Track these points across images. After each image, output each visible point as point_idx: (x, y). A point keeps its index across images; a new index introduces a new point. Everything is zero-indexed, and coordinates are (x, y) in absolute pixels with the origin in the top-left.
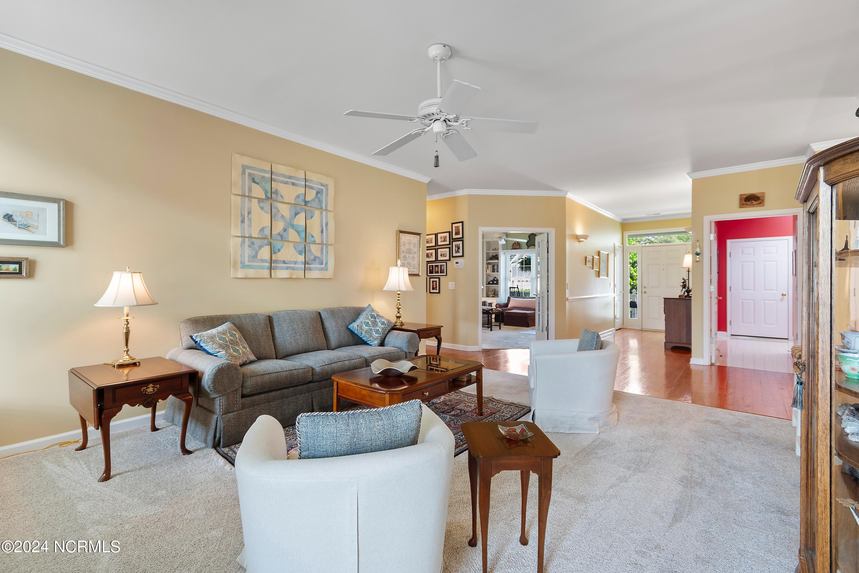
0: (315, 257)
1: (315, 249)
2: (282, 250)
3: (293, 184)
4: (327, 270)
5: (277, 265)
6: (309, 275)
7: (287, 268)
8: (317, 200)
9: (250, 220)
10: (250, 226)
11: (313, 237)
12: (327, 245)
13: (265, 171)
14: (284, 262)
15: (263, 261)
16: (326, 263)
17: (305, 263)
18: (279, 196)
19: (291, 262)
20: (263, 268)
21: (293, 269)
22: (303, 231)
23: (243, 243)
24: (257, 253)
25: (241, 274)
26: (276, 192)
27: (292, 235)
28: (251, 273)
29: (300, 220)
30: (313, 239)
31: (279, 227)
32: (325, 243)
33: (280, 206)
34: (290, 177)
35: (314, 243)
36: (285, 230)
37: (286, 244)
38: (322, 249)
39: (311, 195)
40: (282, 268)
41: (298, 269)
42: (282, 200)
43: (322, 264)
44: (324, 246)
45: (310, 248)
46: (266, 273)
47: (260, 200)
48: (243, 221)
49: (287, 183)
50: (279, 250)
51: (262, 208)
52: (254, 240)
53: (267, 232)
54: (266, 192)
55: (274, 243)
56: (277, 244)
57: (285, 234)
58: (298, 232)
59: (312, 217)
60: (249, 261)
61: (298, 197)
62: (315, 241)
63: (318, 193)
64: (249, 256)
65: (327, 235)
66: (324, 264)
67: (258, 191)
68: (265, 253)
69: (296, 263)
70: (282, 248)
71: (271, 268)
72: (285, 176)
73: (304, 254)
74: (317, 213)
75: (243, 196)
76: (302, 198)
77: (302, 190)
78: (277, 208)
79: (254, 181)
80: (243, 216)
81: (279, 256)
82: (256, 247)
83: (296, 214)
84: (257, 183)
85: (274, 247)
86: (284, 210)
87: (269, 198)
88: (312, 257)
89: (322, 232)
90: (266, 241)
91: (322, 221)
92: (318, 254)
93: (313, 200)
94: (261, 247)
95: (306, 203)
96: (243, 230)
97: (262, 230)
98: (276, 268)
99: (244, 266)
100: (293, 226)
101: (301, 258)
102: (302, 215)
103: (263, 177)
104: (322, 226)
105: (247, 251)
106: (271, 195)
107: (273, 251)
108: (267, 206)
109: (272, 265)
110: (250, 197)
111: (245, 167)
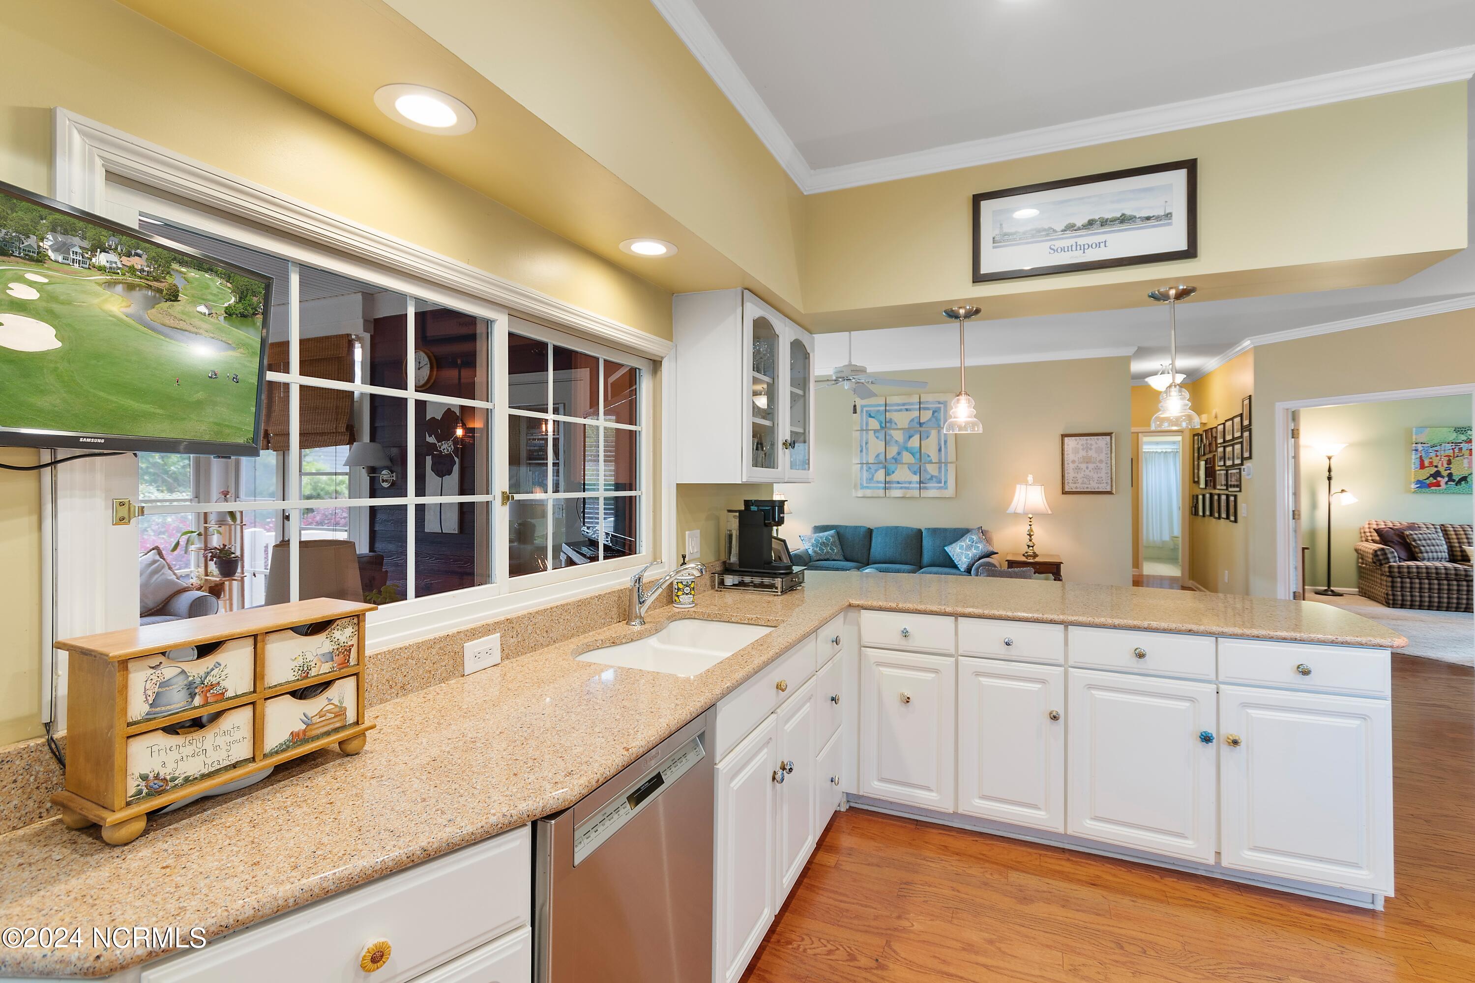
0: (932, 476)
1: (932, 469)
2: (896, 472)
3: (907, 410)
4: (946, 488)
5: (892, 485)
6: (925, 494)
7: (901, 488)
8: (934, 420)
9: (867, 449)
10: (867, 454)
11: (929, 456)
12: (946, 463)
13: (880, 405)
14: (898, 483)
15: (878, 482)
16: (945, 482)
17: (920, 482)
18: (893, 424)
19: (905, 482)
20: (879, 488)
21: (908, 488)
22: (917, 452)
23: (862, 468)
24: (873, 476)
25: (860, 493)
26: (891, 421)
27: (907, 457)
28: (868, 493)
29: (915, 442)
30: (929, 459)
31: (893, 451)
32: (943, 461)
33: (893, 432)
34: (904, 404)
35: (931, 462)
36: (899, 454)
37: (899, 466)
38: (940, 468)
39: (926, 416)
40: (896, 488)
41: (912, 488)
42: (896, 427)
43: (940, 482)
44: (943, 465)
45: (925, 467)
46: (881, 493)
47: (875, 431)
48: (861, 451)
49: (900, 410)
50: (893, 472)
51: (877, 438)
52: (870, 465)
53: (882, 457)
54: (881, 423)
55: (889, 466)
56: (891, 467)
57: (899, 457)
58: (913, 454)
59: (928, 437)
60: (866, 484)
61: (912, 420)
62: (931, 460)
63: (934, 412)
64: (867, 479)
65: (946, 453)
66: (943, 482)
67: (874, 424)
68: (880, 475)
69: (910, 483)
70: (896, 470)
71: (885, 488)
72: (898, 405)
73: (919, 474)
74: (934, 433)
75: (862, 430)
76: (916, 420)
77: (917, 413)
78: (891, 435)
79: (870, 416)
80: (861, 446)
81: (894, 477)
82: (873, 471)
83: (910, 437)
84: (873, 417)
85: (888, 470)
86: (898, 436)
87: (883, 427)
88: (929, 477)
89: (940, 450)
90: (881, 466)
91: (939, 440)
92: (936, 473)
93: (930, 420)
94: (876, 471)
95: (921, 424)
96: (861, 457)
97: (878, 456)
98: (890, 488)
99: (863, 487)
100: (907, 449)
101: (916, 478)
102: (917, 437)
103: (878, 411)
104: (940, 445)
105: (865, 475)
106: (886, 425)
107: (887, 474)
108: (881, 435)
109: (887, 485)
110: (867, 430)
111: (863, 407)
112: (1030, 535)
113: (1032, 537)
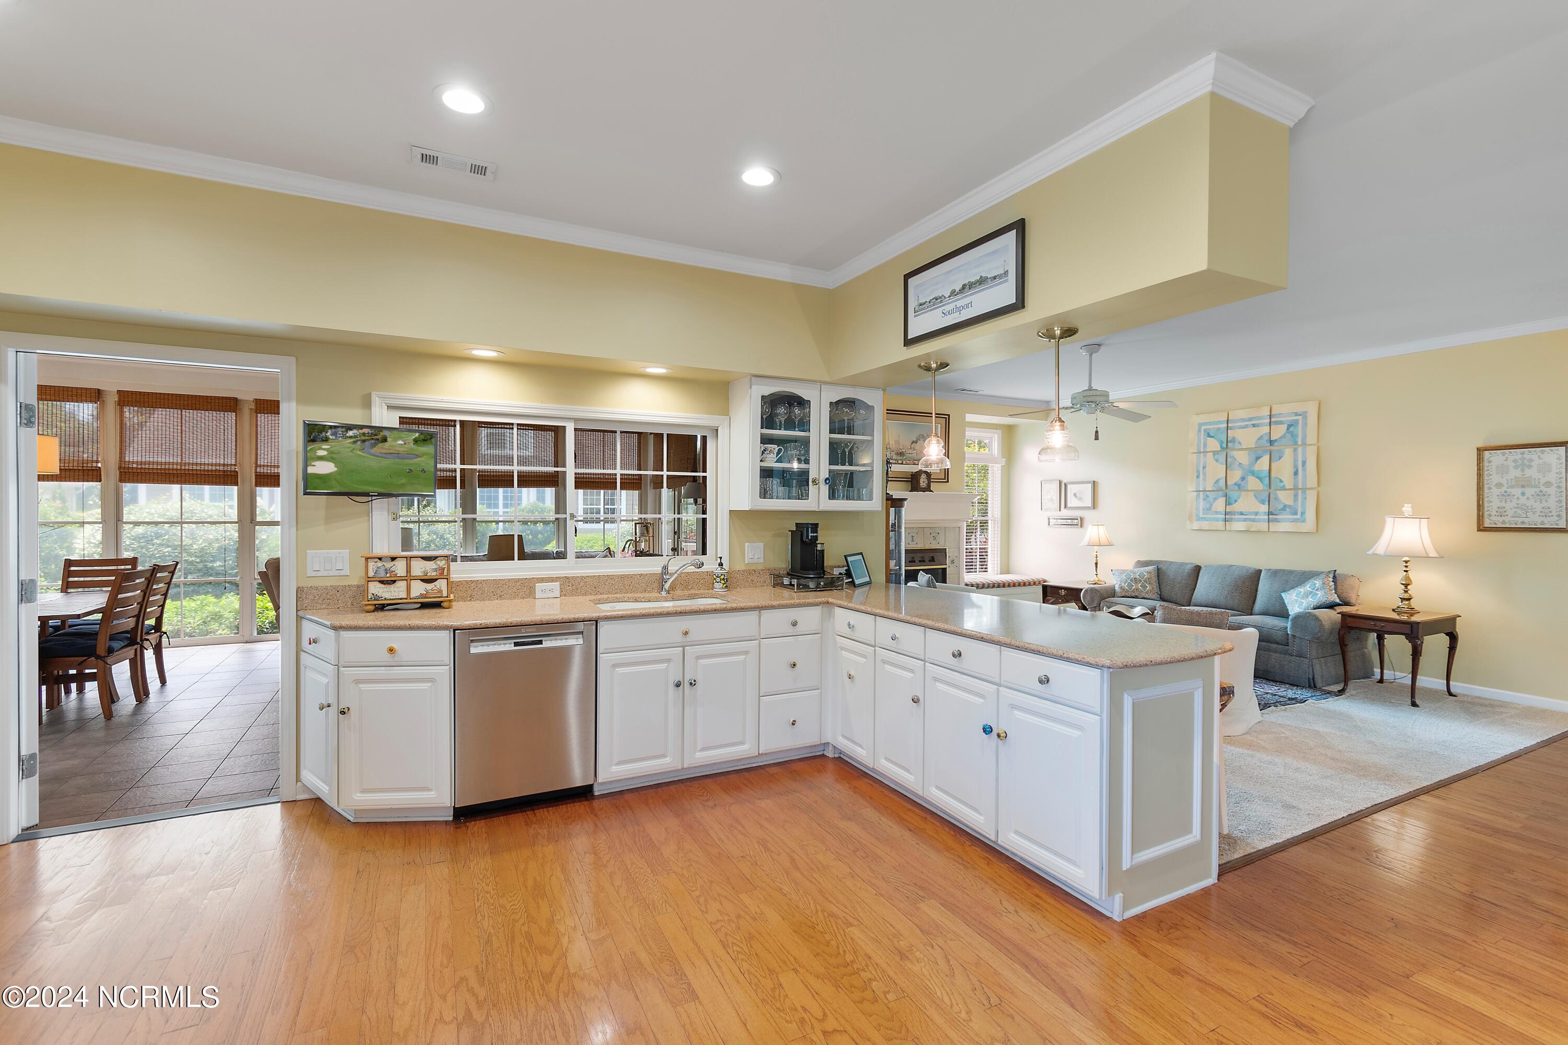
0: (1285, 506)
1: (1285, 497)
2: (1239, 501)
3: (1254, 426)
4: (1304, 521)
5: (1233, 517)
6: (1274, 527)
7: (1245, 520)
8: (1289, 436)
9: (1204, 474)
10: (1204, 480)
11: (1281, 481)
12: (1304, 490)
13: (1220, 422)
14: (1242, 514)
15: (1217, 513)
16: (1303, 513)
17: (1269, 513)
18: (1236, 443)
19: (1250, 513)
20: (1217, 520)
21: (1254, 520)
22: (1266, 477)
23: (1198, 496)
24: (1211, 505)
25: (1196, 525)
26: (1233, 440)
27: (1253, 483)
28: (1205, 525)
29: (1263, 464)
30: (1281, 484)
31: (1236, 476)
32: (1300, 487)
33: (1235, 453)
34: (1250, 420)
35: (1283, 489)
36: (1243, 479)
37: (1243, 493)
38: (1296, 496)
39: (1279, 431)
40: (1239, 520)
41: (1259, 521)
42: (1240, 447)
43: (1296, 514)
44: (1300, 491)
45: (1276, 495)
46: (1220, 525)
47: (1215, 453)
48: (1198, 477)
49: (1246, 426)
50: (1236, 501)
51: (1217, 461)
52: (1208, 493)
53: (1222, 483)
54: (1221, 443)
55: (1230, 493)
56: (1233, 495)
57: (1243, 483)
58: (1260, 479)
59: (1280, 458)
60: (1203, 514)
61: (1260, 438)
62: (1284, 486)
63: (1289, 426)
64: (1204, 509)
65: (1305, 477)
66: (1299, 514)
67: (1213, 445)
68: (1220, 504)
69: (1256, 513)
70: (1239, 498)
71: (1226, 520)
72: (1243, 420)
73: (1267, 503)
74: (1288, 452)
75: (1199, 452)
76: (1266, 438)
77: (1266, 429)
78: (1233, 457)
79: (1209, 436)
80: (1198, 471)
81: (1236, 507)
82: (1211, 499)
83: (1257, 458)
84: (1213, 437)
85: (1229, 498)
86: (1242, 457)
87: (1224, 448)
88: (1281, 506)
89: (1296, 473)
90: (1221, 493)
91: (1296, 460)
92: (1290, 502)
93: (1284, 436)
94: (1215, 499)
95: (1271, 442)
96: (1198, 484)
97: (1217, 481)
98: (1231, 520)
99: (1199, 519)
100: (1253, 473)
101: (1264, 508)
102: (1266, 458)
103: (1219, 429)
104: (1296, 467)
105: (1202, 504)
106: (1227, 445)
107: (1228, 503)
108: (1222, 458)
109: (1228, 517)
110: (1205, 452)
111: (1200, 425)
112: (1406, 585)
113: (1409, 587)
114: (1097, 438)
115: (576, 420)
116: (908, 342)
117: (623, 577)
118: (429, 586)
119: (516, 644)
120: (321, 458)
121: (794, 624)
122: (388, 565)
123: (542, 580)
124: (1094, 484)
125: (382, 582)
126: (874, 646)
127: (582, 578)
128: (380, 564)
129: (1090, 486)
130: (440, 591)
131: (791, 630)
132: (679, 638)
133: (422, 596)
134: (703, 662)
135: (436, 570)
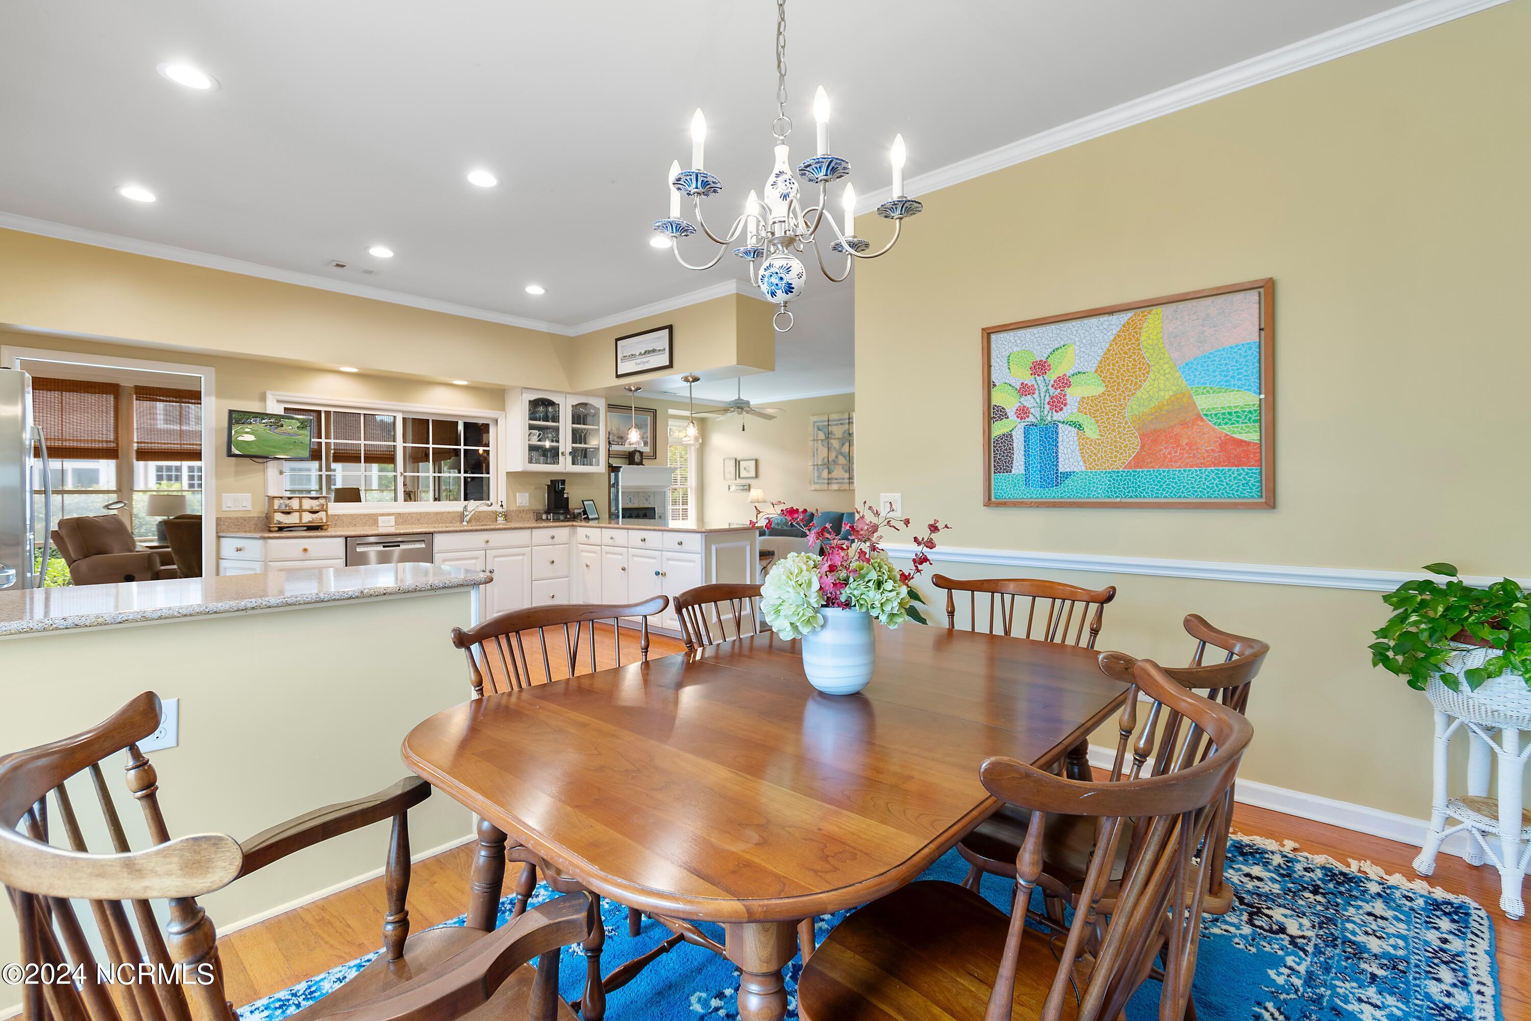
2: (835, 471)
3: (841, 424)
5: (832, 481)
6: (851, 487)
7: (838, 483)
9: (817, 454)
10: (817, 457)
13: (825, 421)
14: (836, 479)
15: (824, 479)
18: (833, 435)
19: (840, 479)
20: (824, 483)
21: (842, 483)
22: (847, 456)
23: (814, 468)
24: (821, 474)
25: (812, 487)
26: (831, 433)
27: (842, 460)
28: (818, 487)
29: (846, 449)
31: (833, 455)
33: (832, 441)
34: (839, 420)
36: (836, 457)
37: (837, 466)
40: (835, 483)
41: (844, 483)
42: (834, 437)
45: (852, 467)
46: (825, 487)
47: (822, 440)
48: (814, 456)
49: (837, 425)
50: (833, 471)
51: (823, 446)
52: (819, 466)
53: (826, 460)
54: (825, 434)
55: (830, 466)
56: (832, 467)
57: (836, 460)
58: (845, 457)
60: (817, 480)
61: (844, 432)
64: (817, 477)
67: (821, 435)
68: (825, 474)
69: (843, 479)
70: (835, 469)
71: (828, 483)
72: (836, 420)
73: (848, 472)
75: (814, 440)
76: (847, 432)
77: (846, 427)
78: (831, 443)
79: (819, 430)
80: (814, 452)
81: (834, 475)
82: (820, 470)
83: (843, 444)
84: (821, 430)
85: (830, 469)
86: (835, 443)
87: (826, 438)
90: (825, 466)
94: (823, 470)
95: (850, 435)
96: (814, 460)
97: (823, 459)
98: (831, 483)
99: (815, 483)
100: (841, 454)
101: (847, 475)
102: (847, 444)
103: (824, 425)
105: (816, 473)
106: (829, 435)
107: (829, 473)
108: (825, 443)
109: (829, 481)
110: (817, 440)
111: (815, 422)
114: (743, 430)
115: (403, 412)
116: (618, 376)
117: (436, 514)
118: (315, 516)
119: (384, 547)
120: (247, 433)
121: (553, 537)
122: (288, 502)
123: (383, 515)
124: (756, 461)
125: (283, 513)
126: (601, 546)
127: (409, 514)
128: (282, 501)
129: (754, 462)
130: (322, 519)
131: (550, 541)
132: (483, 545)
133: (310, 522)
134: (497, 559)
135: (318, 506)
